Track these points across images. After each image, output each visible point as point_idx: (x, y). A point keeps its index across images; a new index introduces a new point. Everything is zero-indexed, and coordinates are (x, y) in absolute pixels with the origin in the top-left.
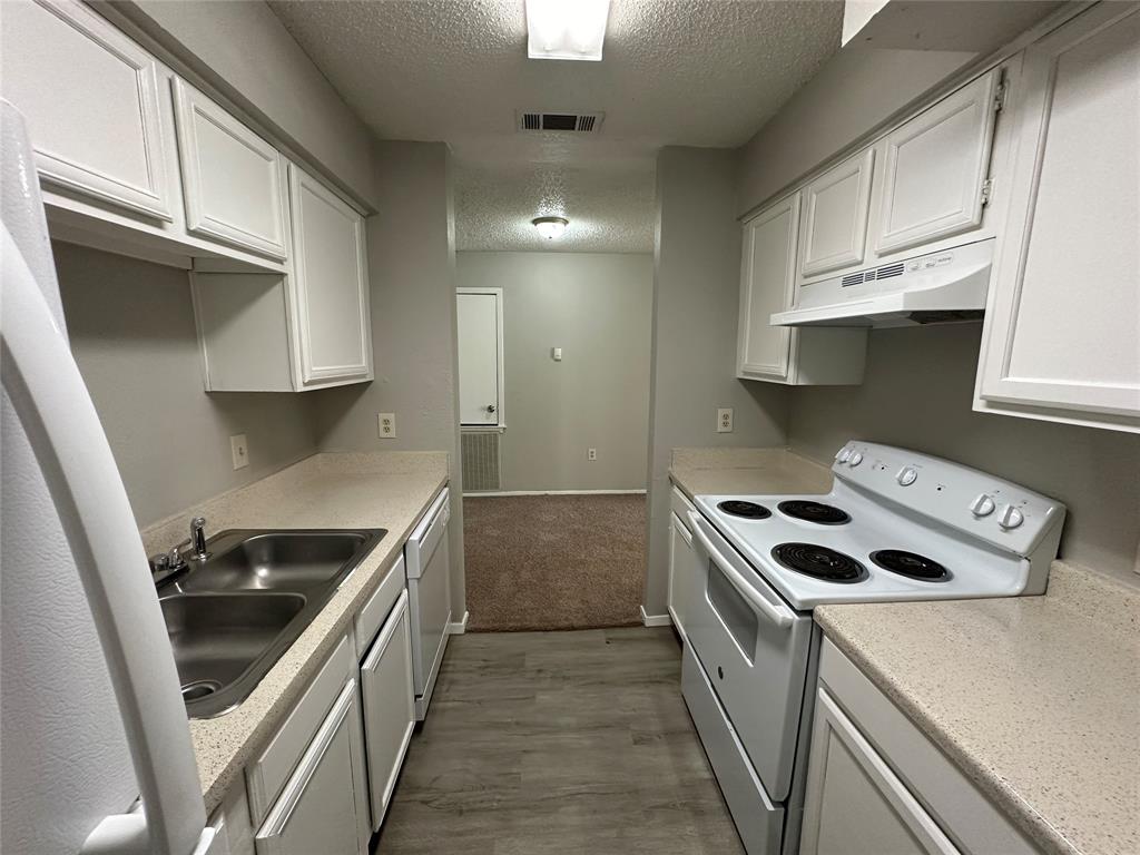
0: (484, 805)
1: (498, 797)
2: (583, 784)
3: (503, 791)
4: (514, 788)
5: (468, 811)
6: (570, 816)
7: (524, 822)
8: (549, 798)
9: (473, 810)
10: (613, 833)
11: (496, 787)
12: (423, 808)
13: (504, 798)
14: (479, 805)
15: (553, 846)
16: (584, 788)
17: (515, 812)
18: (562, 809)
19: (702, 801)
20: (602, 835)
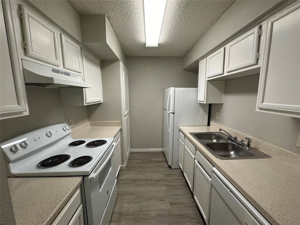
0: (176, 217)
1: (173, 219)
2: (149, 222)
3: (172, 221)
4: (169, 222)
5: (180, 216)
6: (153, 213)
7: (164, 212)
8: (159, 218)
9: (179, 216)
10: (143, 209)
11: (175, 222)
12: (193, 217)
13: (171, 219)
14: (178, 217)
15: (157, 207)
16: (149, 221)
17: (168, 215)
18: (155, 215)
19: (117, 216)
20: (146, 209)
